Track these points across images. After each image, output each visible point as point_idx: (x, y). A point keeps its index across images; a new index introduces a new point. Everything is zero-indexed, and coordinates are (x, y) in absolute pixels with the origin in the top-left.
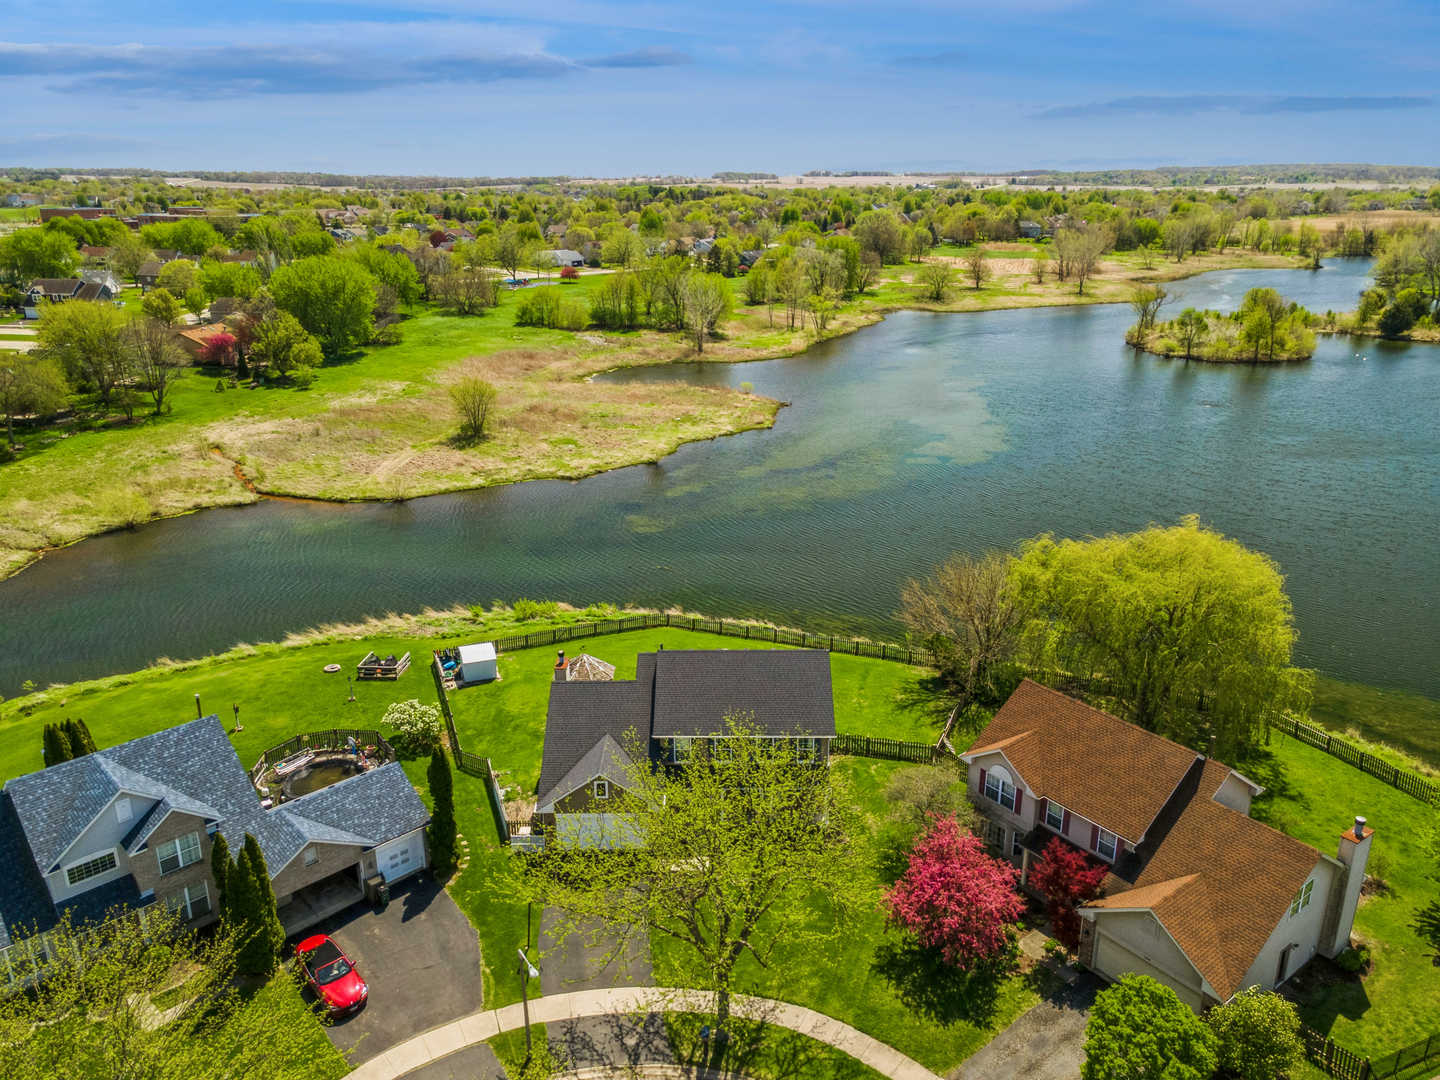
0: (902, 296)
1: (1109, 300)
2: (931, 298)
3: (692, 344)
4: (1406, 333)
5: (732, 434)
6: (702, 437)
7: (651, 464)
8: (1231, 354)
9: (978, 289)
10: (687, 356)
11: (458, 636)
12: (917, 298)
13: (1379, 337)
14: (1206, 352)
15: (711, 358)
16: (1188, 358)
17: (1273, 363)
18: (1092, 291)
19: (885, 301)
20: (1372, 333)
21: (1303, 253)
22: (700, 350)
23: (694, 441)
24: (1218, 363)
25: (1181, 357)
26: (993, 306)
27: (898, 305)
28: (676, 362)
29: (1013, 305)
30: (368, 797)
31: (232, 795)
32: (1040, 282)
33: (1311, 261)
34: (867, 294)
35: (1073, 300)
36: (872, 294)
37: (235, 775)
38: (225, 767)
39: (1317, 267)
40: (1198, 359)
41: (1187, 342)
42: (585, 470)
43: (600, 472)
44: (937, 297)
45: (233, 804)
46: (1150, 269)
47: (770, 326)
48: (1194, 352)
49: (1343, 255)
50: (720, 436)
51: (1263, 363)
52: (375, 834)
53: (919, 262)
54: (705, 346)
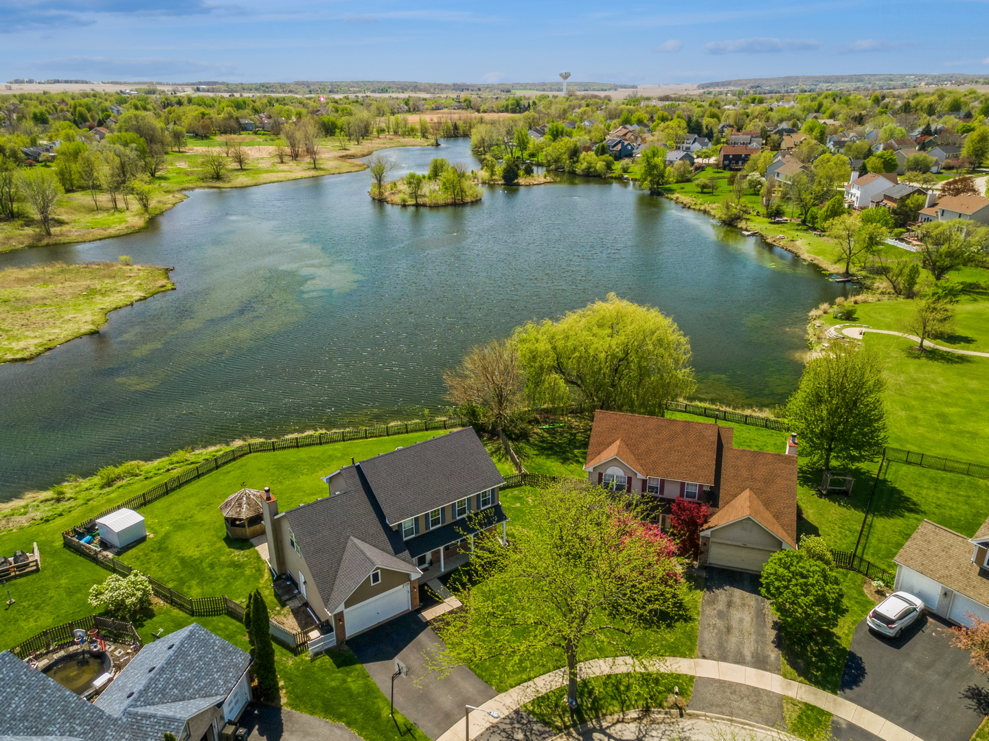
0: (189, 178)
1: (337, 171)
2: (213, 178)
3: (38, 230)
4: (516, 181)
5: (145, 298)
6: (121, 304)
7: (93, 333)
8: (441, 202)
9: (242, 169)
10: (40, 240)
11: (61, 515)
12: (203, 179)
13: (504, 184)
14: (427, 200)
15: (63, 239)
16: (417, 206)
17: (464, 204)
18: (322, 167)
19: (178, 183)
20: (500, 182)
21: (424, 136)
22: (49, 234)
23: (116, 308)
24: (435, 207)
25: (413, 205)
26: (262, 181)
27: (190, 185)
28: (31, 247)
29: (276, 179)
30: (192, 662)
31: (73, 717)
32: (282, 162)
33: (433, 141)
34: (160, 178)
35: (313, 173)
36: (164, 178)
37: (63, 698)
38: (49, 695)
39: (438, 145)
40: (424, 205)
41: (415, 195)
42: (33, 350)
43: (50, 349)
44: (218, 177)
45: (80, 725)
46: (345, 149)
47: (97, 209)
48: (420, 201)
49: (444, 137)
50: (136, 301)
51: (459, 205)
52: (218, 689)
53: (179, 152)
54: (53, 230)
